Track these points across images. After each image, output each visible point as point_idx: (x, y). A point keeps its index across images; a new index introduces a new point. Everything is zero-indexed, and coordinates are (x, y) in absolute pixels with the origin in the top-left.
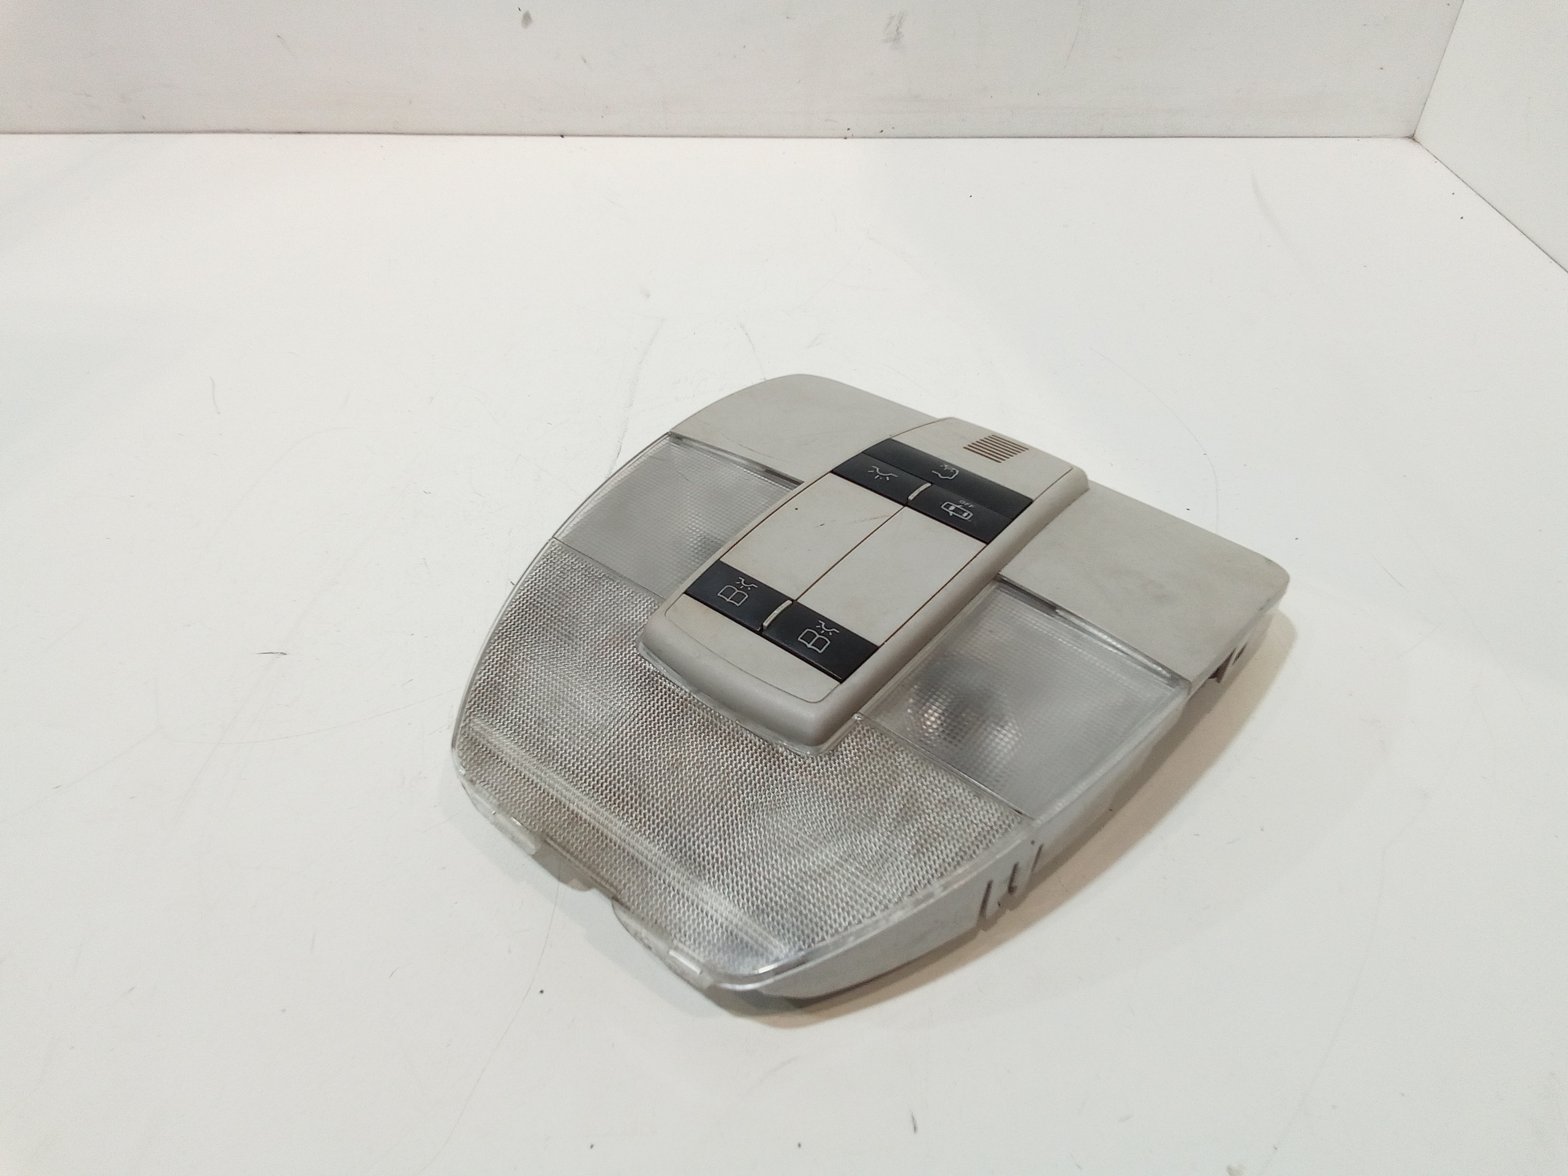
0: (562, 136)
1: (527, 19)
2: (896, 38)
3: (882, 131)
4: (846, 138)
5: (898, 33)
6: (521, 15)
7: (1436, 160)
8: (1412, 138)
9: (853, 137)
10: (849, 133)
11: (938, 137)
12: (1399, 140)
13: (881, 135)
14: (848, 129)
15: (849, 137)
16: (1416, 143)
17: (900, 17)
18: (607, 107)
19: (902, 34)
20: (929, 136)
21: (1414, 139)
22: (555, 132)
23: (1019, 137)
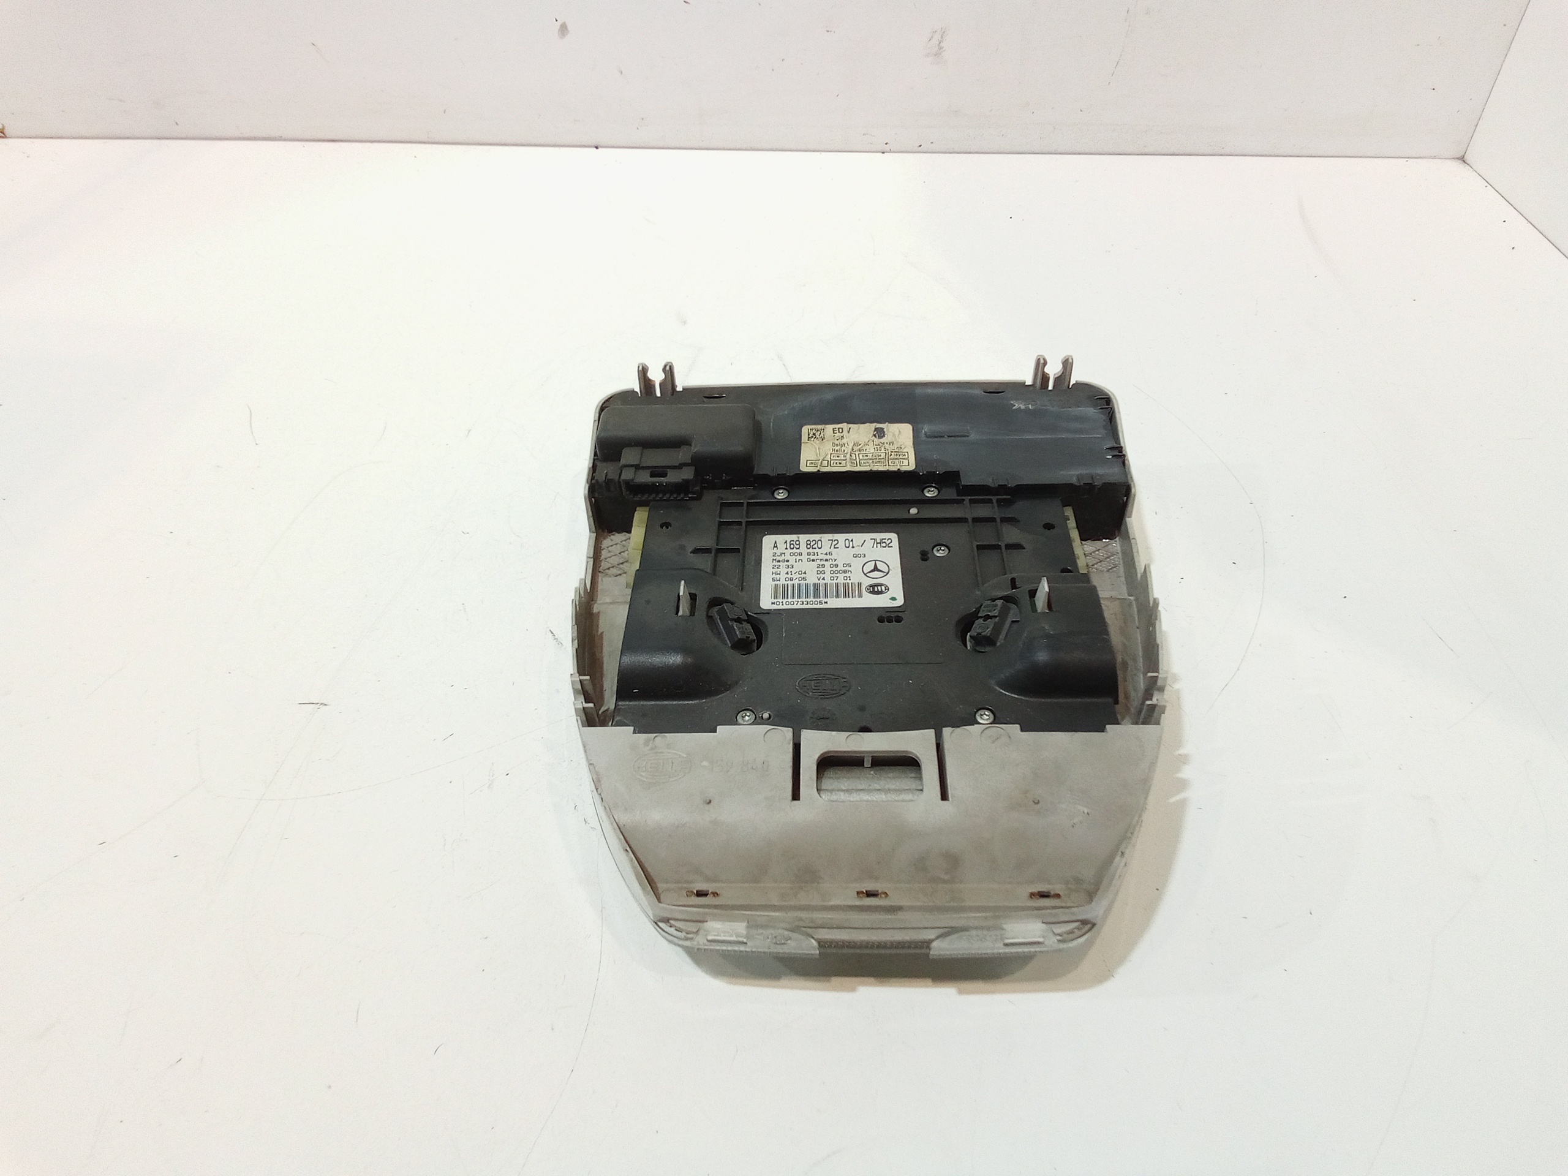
0: (597, 148)
1: (564, 29)
2: (938, 53)
3: (920, 146)
4: (883, 153)
5: (940, 48)
6: (557, 25)
7: (1488, 185)
8: (1462, 159)
9: (891, 151)
10: (887, 148)
11: (977, 152)
12: (1449, 161)
13: (920, 149)
14: (886, 144)
15: (887, 152)
16: (1466, 165)
17: (942, 31)
18: (643, 119)
19: (944, 49)
20: (969, 150)
21: (1464, 161)
22: (590, 144)
23: (1060, 154)
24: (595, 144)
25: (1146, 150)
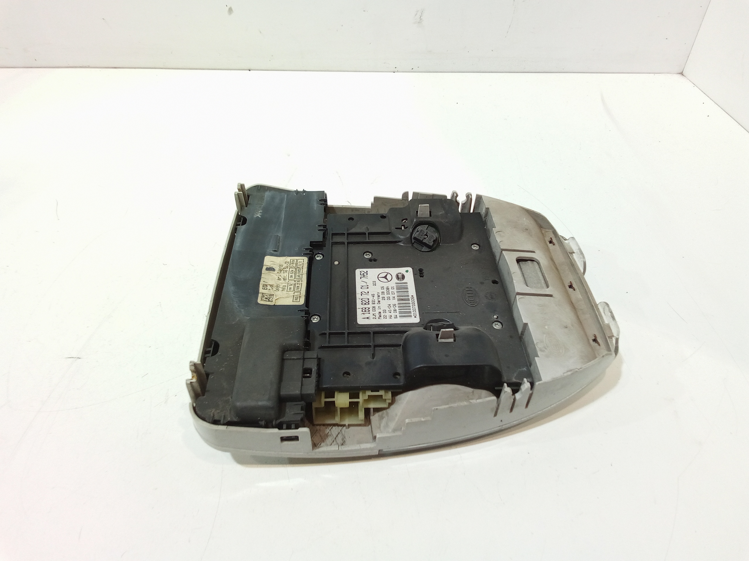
0: (250, 70)
1: (230, 10)
2: (420, 21)
3: (413, 69)
4: (394, 72)
5: (421, 19)
6: (227, 8)
7: (694, 86)
8: (682, 74)
9: (398, 71)
10: (396, 70)
11: (441, 72)
12: (675, 75)
13: (412, 71)
14: (396, 68)
15: (396, 72)
16: (684, 76)
17: (422, 11)
18: (272, 56)
19: (423, 20)
20: (437, 71)
21: (682, 75)
22: (246, 68)
23: (482, 72)
24: (249, 68)
25: (525, 71)
